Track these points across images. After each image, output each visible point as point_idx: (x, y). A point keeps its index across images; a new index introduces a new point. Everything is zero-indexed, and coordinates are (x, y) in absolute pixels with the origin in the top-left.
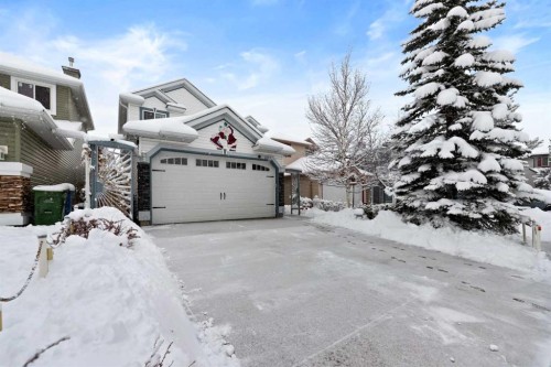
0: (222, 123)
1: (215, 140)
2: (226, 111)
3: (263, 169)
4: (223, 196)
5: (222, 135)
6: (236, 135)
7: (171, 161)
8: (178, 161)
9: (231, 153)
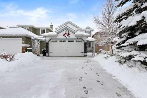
0: (66, 30)
1: (64, 35)
2: (66, 27)
3: (80, 42)
4: (67, 50)
5: (66, 33)
6: (70, 33)
7: (53, 42)
8: (55, 42)
9: (69, 38)
